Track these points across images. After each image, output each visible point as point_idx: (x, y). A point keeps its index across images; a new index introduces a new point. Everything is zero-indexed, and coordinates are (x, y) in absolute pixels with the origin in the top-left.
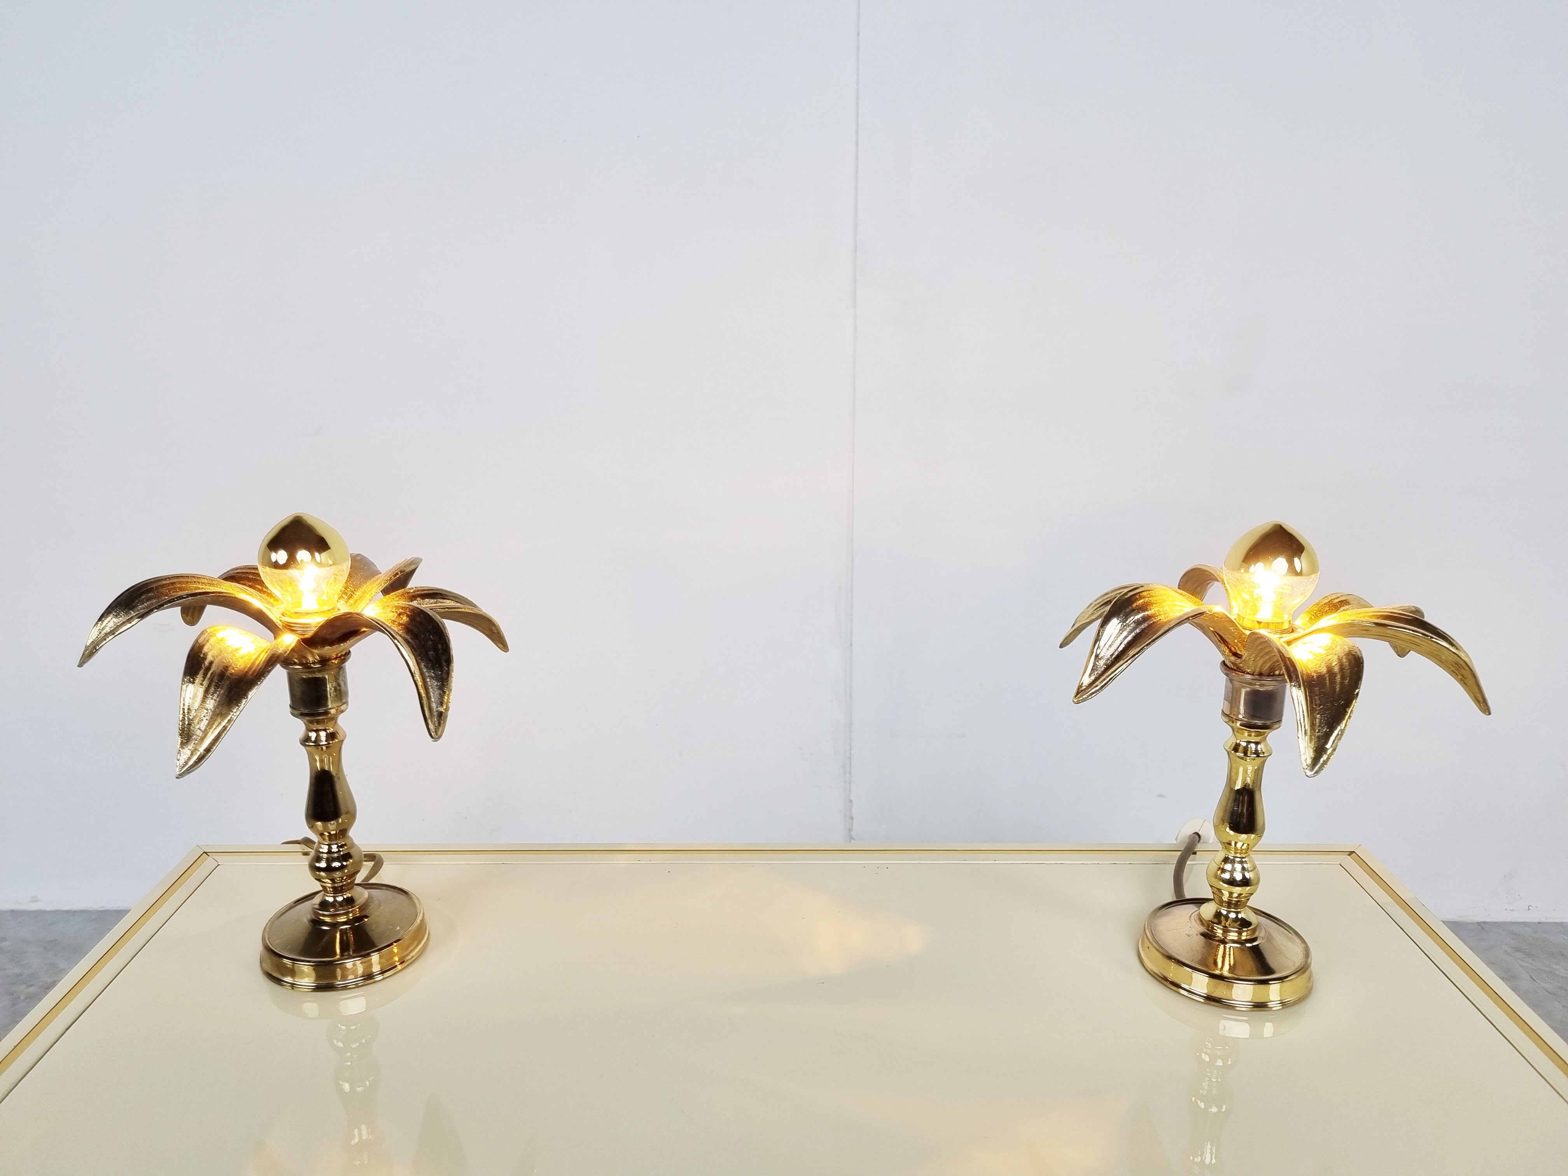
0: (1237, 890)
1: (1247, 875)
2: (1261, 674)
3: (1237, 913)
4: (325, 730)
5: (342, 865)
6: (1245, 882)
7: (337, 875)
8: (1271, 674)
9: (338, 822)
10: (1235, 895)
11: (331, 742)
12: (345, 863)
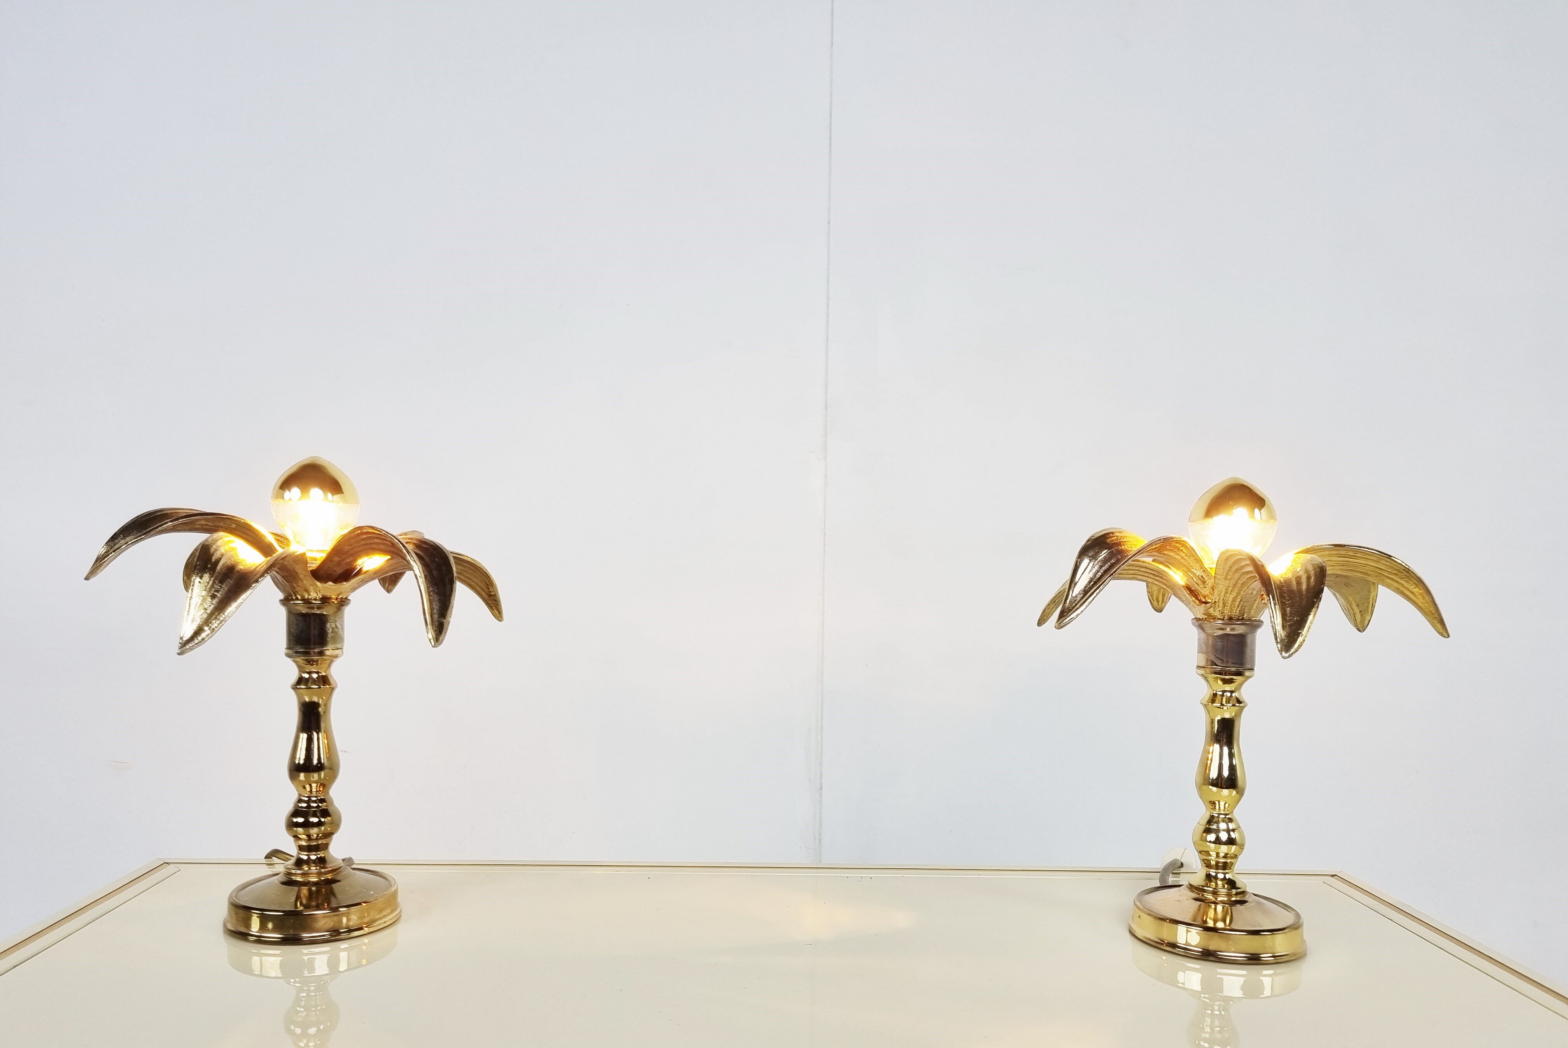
0: (1224, 849)
1: (1233, 835)
2: (1230, 619)
3: (1225, 874)
4: (317, 673)
5: (320, 821)
6: (1231, 842)
7: (314, 831)
8: (1240, 618)
9: (320, 776)
10: (1222, 855)
11: (322, 687)
12: (323, 820)
